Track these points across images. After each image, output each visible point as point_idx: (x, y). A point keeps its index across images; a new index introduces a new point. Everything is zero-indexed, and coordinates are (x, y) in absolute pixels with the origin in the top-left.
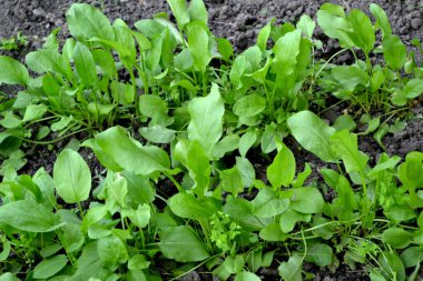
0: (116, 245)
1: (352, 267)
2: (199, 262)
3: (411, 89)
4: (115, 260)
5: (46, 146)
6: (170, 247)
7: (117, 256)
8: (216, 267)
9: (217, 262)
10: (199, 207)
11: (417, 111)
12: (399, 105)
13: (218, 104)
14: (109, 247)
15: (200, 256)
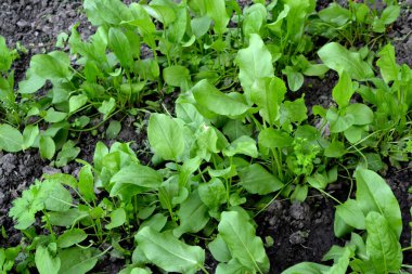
0: (216, 189)
1: (398, 167)
2: (277, 192)
3: (387, 16)
4: (216, 203)
5: (90, 132)
6: (250, 184)
7: (218, 197)
8: (292, 192)
9: (290, 188)
10: (279, 137)
11: (392, 35)
12: (380, 31)
13: (263, 50)
14: (210, 191)
15: (277, 186)
